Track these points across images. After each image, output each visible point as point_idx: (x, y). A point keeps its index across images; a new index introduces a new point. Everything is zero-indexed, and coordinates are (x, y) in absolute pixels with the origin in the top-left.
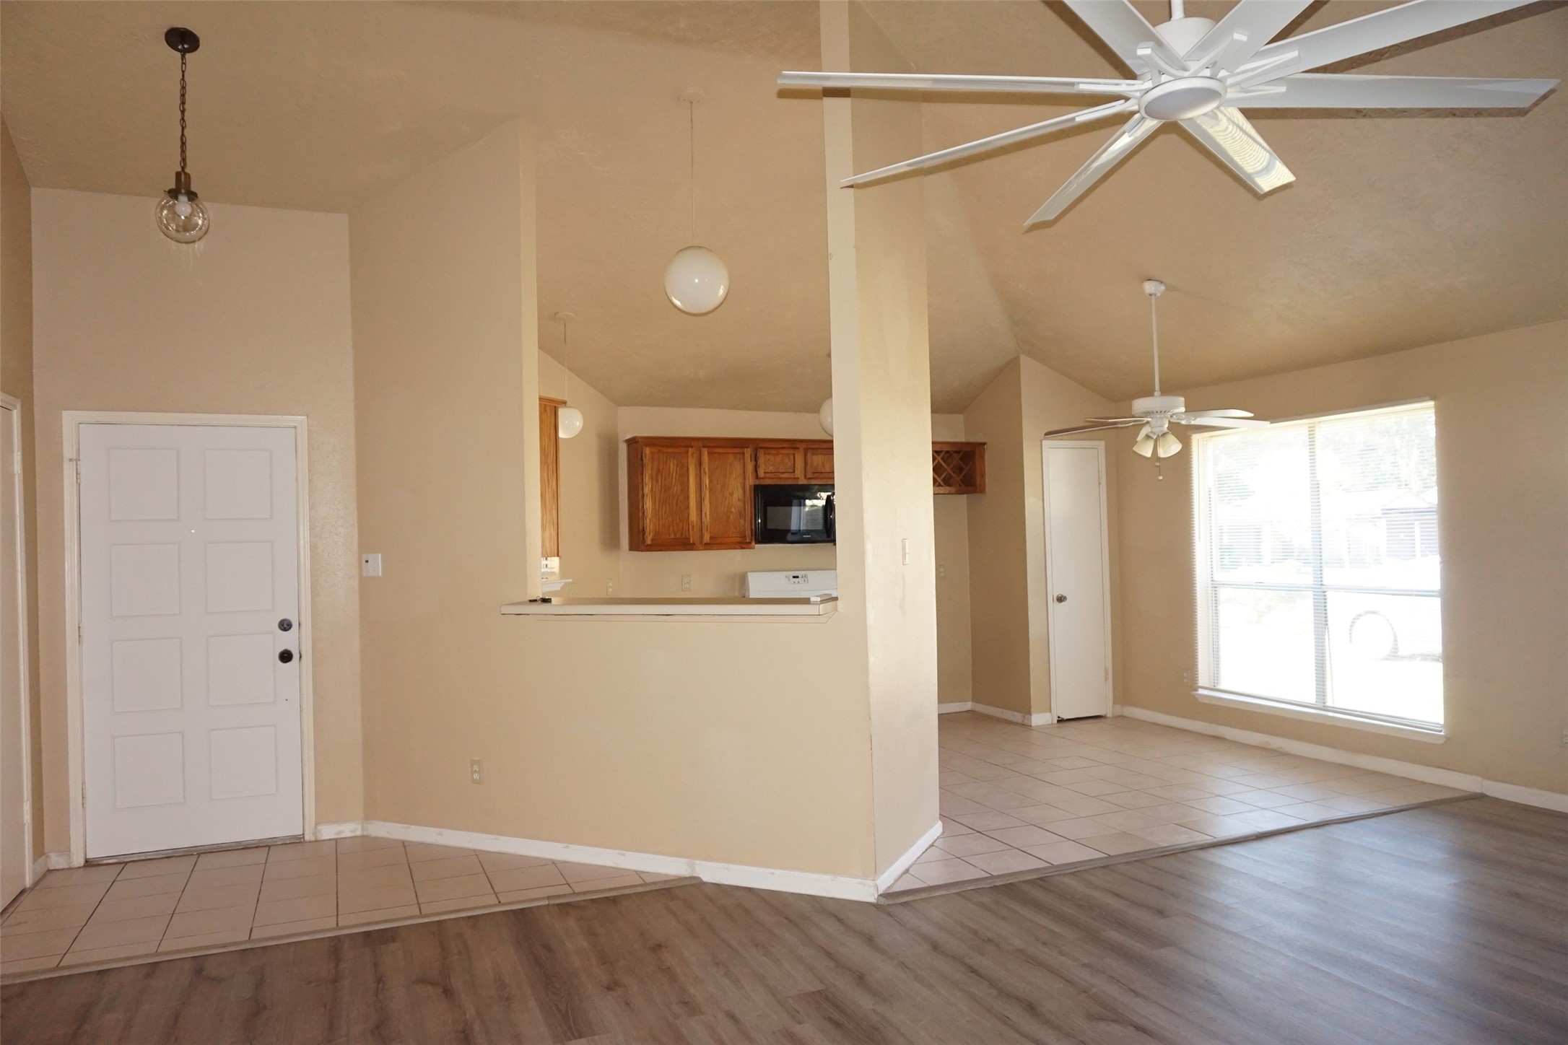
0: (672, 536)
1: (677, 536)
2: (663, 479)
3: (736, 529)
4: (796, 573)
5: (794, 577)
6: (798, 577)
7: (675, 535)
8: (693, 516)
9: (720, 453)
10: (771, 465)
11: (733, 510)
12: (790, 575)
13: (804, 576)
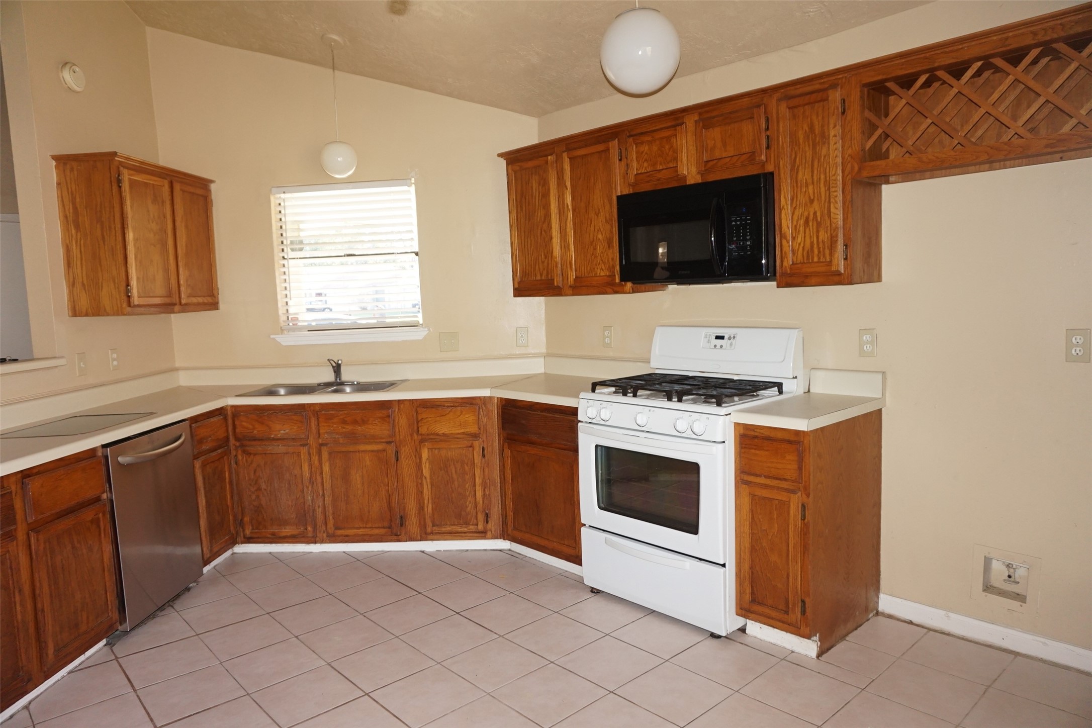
0: (538, 278)
1: (543, 278)
2: (527, 204)
3: (604, 263)
4: (720, 332)
5: (718, 338)
6: (722, 338)
7: (541, 275)
8: (557, 250)
9: (583, 157)
10: (646, 160)
11: (600, 236)
12: (711, 334)
13: (732, 337)
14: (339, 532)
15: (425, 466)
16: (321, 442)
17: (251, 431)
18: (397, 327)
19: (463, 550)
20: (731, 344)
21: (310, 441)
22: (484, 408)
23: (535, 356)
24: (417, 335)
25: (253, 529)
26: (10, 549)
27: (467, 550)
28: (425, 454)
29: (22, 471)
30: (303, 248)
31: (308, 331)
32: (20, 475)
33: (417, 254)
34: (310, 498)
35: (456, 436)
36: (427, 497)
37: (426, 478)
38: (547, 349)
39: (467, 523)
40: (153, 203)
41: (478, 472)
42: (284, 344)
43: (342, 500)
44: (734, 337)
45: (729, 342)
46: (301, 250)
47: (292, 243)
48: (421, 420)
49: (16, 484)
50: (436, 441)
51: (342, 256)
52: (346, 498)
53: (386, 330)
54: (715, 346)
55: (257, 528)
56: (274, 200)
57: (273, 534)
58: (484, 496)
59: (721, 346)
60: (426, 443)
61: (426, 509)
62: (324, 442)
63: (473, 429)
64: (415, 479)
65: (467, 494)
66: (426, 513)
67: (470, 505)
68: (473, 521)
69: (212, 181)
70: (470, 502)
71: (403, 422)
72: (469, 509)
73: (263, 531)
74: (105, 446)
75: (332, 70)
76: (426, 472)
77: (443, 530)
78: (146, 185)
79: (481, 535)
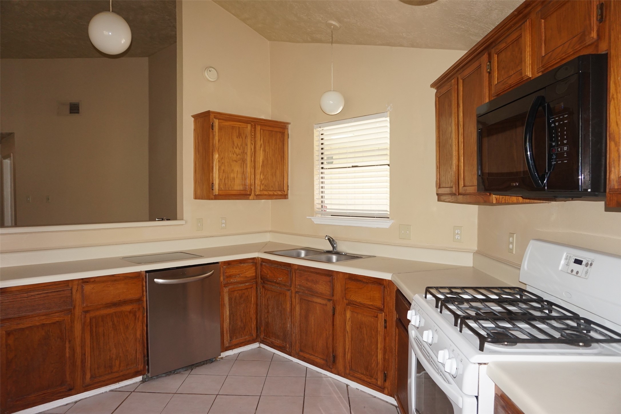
4: (580, 256)
5: (576, 261)
6: (580, 262)
12: (572, 255)
13: (589, 263)
14: (301, 354)
15: (348, 324)
16: (297, 290)
17: (267, 275)
18: (375, 217)
19: (372, 396)
20: (587, 272)
21: (292, 288)
22: (388, 289)
23: (467, 251)
24: (385, 224)
25: (265, 336)
26: (66, 319)
27: (375, 397)
28: (348, 314)
29: (82, 279)
30: (333, 162)
31: (331, 215)
32: (81, 281)
33: (389, 165)
34: (289, 326)
35: (369, 306)
36: (348, 347)
37: (347, 332)
38: (478, 247)
39: (371, 376)
40: (237, 138)
41: (380, 339)
42: (315, 223)
43: (304, 333)
44: (591, 265)
45: (586, 268)
46: (332, 163)
47: (328, 158)
48: (347, 289)
49: (78, 285)
50: (355, 307)
51: (350, 167)
52: (306, 332)
53: (373, 219)
54: (572, 271)
55: (266, 337)
56: (317, 132)
57: (272, 342)
58: (384, 359)
59: (577, 273)
60: (349, 307)
61: (347, 356)
62: (298, 291)
63: (379, 304)
64: (343, 332)
65: (373, 353)
66: (347, 359)
67: (374, 363)
68: (375, 376)
69: (288, 123)
70: (374, 360)
71: (339, 287)
72: (373, 365)
73: (268, 339)
74: (147, 272)
75: (331, 44)
76: (348, 328)
77: (356, 375)
78: (233, 127)
79: (381, 389)
